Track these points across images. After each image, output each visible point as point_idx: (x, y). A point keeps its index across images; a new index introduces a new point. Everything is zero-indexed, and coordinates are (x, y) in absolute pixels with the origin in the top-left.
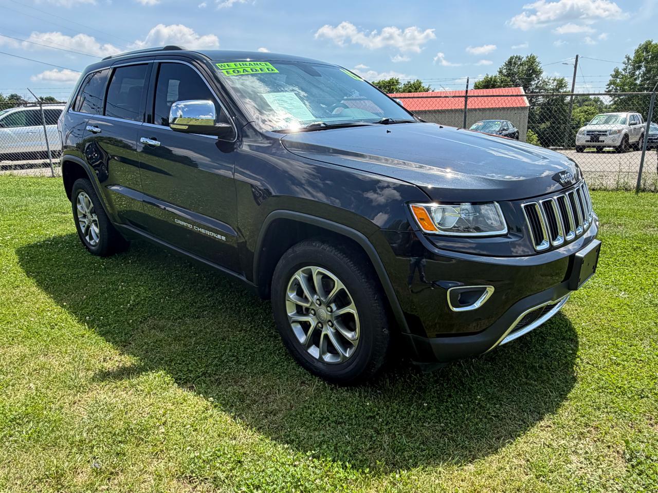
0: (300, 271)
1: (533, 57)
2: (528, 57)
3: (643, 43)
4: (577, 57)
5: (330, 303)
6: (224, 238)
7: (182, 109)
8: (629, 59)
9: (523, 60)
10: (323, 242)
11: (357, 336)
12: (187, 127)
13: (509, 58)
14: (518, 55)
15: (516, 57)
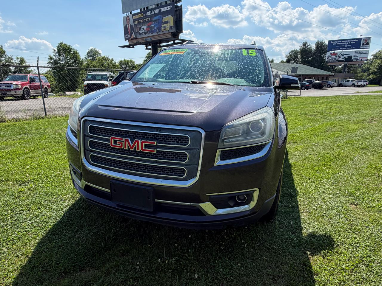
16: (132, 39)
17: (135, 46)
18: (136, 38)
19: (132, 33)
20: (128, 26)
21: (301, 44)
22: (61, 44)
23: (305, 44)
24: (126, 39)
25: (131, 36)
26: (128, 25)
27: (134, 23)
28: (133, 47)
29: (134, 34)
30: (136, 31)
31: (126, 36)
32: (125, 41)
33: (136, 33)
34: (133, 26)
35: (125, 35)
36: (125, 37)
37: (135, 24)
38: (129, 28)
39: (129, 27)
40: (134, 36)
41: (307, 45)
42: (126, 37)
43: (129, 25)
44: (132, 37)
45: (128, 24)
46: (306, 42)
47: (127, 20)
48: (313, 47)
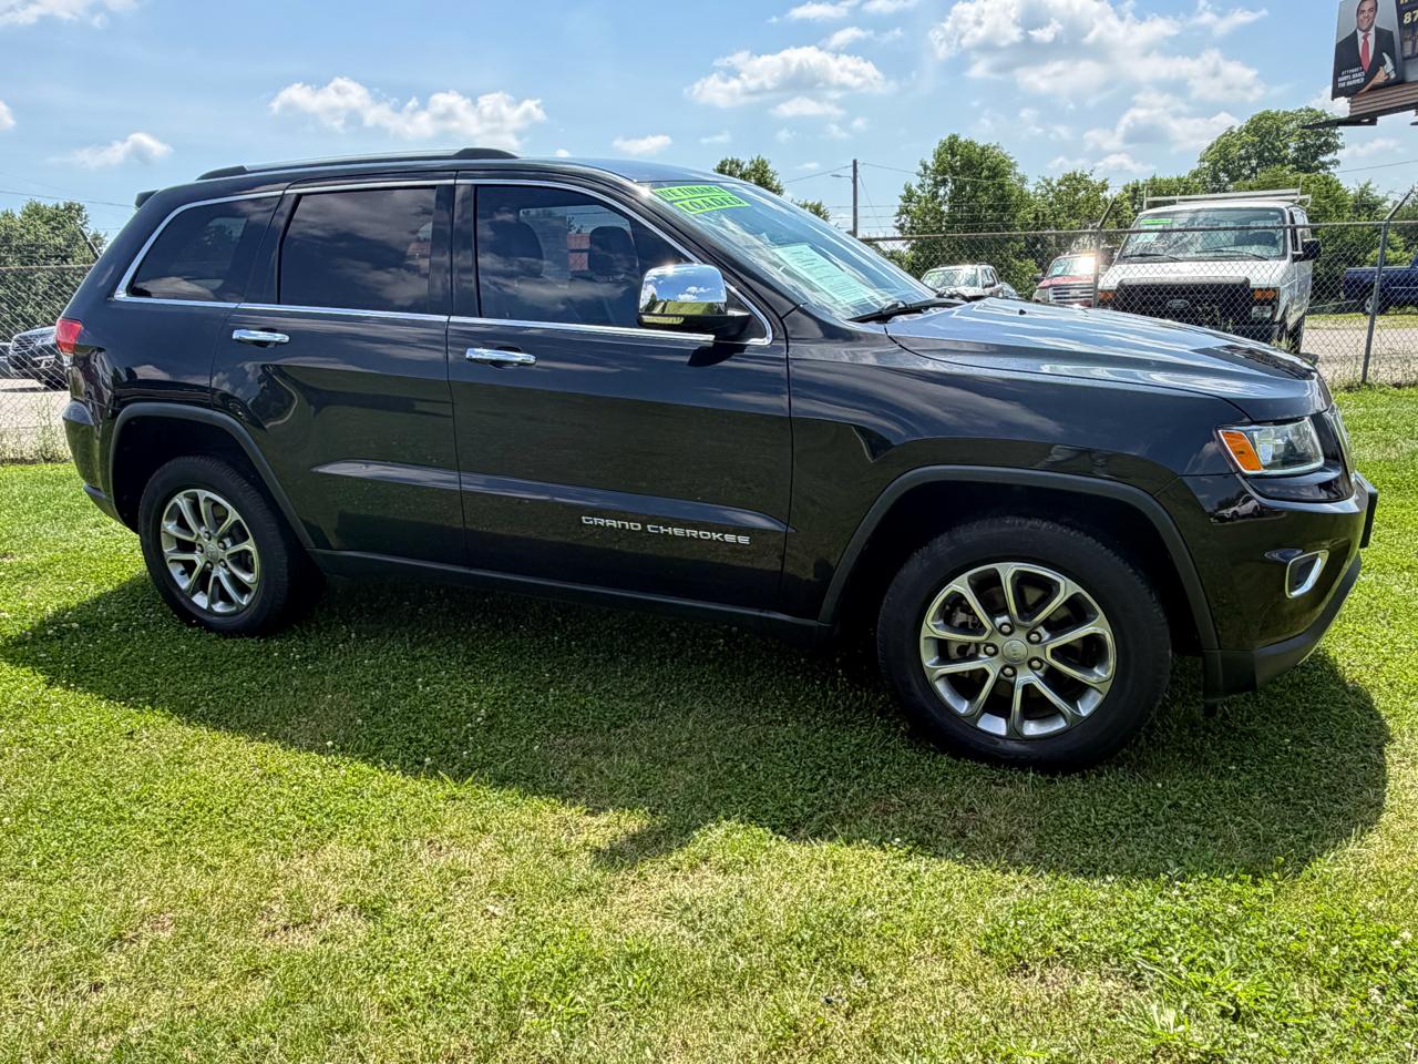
0: (964, 577)
1: (763, 162)
2: (753, 162)
3: (945, 138)
4: (855, 162)
5: (1036, 627)
6: (744, 540)
7: (655, 283)
8: (926, 168)
9: (744, 167)
10: (1028, 516)
11: (1109, 673)
12: (683, 319)
13: (719, 163)
14: (735, 158)
15: (732, 162)
16: (1376, 88)
17: (1379, 118)
18: (1400, 81)
19: (1378, 63)
20: (1365, 38)
22: (951, 147)
24: (1336, 93)
25: (1370, 75)
26: (1360, 35)
27: (1401, 17)
28: (1373, 122)
29: (1389, 66)
30: (1408, 52)
31: (1345, 78)
32: (1333, 99)
33: (1409, 58)
34: (1391, 33)
35: (1337, 74)
36: (1335, 82)
37: (1405, 22)
38: (1366, 43)
39: (1368, 44)
40: (1388, 74)
42: (1343, 85)
43: (1372, 31)
44: (1380, 78)
45: (1364, 28)
47: (1359, 11)
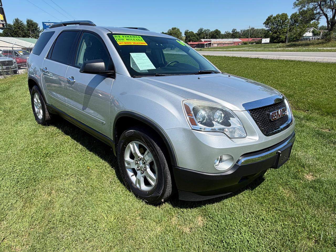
21: (14, 20)
23: (17, 20)
41: (19, 21)
46: (18, 19)
48: (25, 23)
